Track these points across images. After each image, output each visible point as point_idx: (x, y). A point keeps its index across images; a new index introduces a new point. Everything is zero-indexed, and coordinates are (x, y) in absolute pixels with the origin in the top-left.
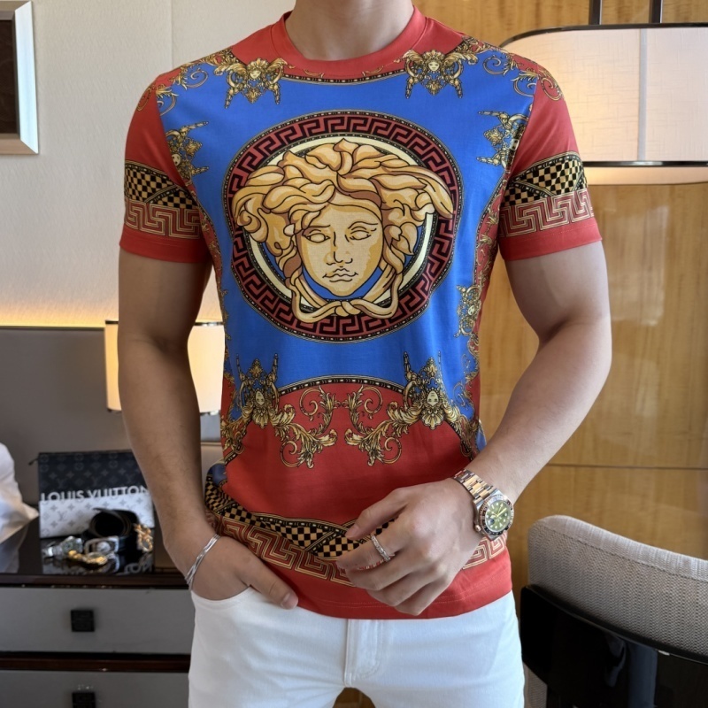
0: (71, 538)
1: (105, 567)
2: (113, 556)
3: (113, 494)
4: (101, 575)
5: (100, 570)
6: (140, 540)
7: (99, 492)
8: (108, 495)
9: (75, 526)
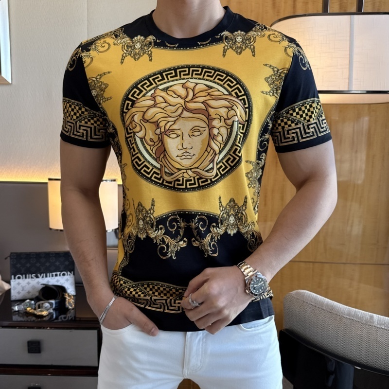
0: (28, 300)
1: (47, 317)
2: (51, 311)
3: (52, 276)
4: (44, 321)
5: (44, 319)
6: (67, 302)
7: (45, 275)
8: (49, 277)
9: (31, 294)
